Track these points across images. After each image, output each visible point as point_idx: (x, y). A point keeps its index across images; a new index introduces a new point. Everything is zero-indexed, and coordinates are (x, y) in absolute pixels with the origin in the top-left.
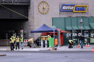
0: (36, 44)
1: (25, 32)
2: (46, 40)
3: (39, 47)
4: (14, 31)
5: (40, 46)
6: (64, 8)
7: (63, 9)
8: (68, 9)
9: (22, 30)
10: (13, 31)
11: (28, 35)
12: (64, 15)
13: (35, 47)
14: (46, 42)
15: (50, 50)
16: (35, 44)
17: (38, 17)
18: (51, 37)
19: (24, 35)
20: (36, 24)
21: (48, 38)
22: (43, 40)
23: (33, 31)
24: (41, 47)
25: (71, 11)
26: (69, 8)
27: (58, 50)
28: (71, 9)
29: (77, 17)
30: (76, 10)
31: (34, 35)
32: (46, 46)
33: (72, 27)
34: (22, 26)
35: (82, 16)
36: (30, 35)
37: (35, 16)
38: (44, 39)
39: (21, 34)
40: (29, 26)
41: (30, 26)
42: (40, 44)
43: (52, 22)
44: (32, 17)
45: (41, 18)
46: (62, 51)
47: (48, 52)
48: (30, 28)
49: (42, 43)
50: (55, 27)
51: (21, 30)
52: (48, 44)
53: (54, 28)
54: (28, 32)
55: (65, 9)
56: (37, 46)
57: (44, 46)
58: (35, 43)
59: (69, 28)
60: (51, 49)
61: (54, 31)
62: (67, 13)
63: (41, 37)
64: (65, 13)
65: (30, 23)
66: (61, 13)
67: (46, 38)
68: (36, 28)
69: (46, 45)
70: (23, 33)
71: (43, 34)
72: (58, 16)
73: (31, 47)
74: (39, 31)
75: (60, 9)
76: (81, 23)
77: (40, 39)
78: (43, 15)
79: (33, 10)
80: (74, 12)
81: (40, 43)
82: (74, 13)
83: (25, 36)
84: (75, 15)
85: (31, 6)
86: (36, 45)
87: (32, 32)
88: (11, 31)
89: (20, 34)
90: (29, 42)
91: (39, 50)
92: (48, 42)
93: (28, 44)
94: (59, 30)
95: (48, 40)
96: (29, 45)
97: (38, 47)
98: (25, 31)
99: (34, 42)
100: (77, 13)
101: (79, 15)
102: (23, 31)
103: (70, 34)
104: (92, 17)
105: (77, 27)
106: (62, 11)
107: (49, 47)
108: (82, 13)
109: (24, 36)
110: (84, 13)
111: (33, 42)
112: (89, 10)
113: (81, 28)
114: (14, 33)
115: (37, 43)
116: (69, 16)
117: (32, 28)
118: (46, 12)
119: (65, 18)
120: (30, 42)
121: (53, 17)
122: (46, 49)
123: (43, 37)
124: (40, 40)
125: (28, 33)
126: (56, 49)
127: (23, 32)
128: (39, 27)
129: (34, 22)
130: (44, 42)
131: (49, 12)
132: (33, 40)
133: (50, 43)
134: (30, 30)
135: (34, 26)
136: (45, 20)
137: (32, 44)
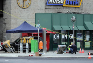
0: (14, 48)
2: (26, 42)
3: (18, 52)
6: (51, 0)
7: (50, 2)
8: (56, 3)
11: (3, 37)
12: (51, 11)
13: (12, 52)
14: (27, 46)
15: (32, 56)
16: (13, 48)
17: (16, 13)
18: (34, 39)
20: (13, 21)
21: (30, 40)
22: (23, 43)
23: (10, 30)
24: (20, 52)
26: (58, 2)
27: (43, 56)
28: (60, 3)
29: (68, 13)
30: (67, 3)
31: (10, 35)
32: (27, 51)
33: (62, 26)
35: (74, 12)
36: (5, 37)
37: (12, 11)
38: (24, 41)
40: (4, 24)
41: (5, 24)
42: (19, 49)
43: (34, 19)
44: (8, 11)
45: (20, 13)
46: (49, 57)
48: (5, 27)
49: (21, 47)
50: (39, 25)
52: (30, 48)
53: (38, 27)
54: (3, 32)
55: (53, 3)
56: (14, 50)
57: (24, 51)
58: (12, 47)
60: (34, 55)
62: (55, 7)
63: (21, 39)
64: (52, 7)
65: (5, 19)
66: (47, 7)
67: (27, 40)
68: (14, 27)
69: (27, 49)
71: (23, 35)
73: (6, 51)
74: (18, 30)
75: (46, 3)
76: (73, 21)
77: (19, 41)
78: (23, 9)
79: (10, 3)
80: (64, 6)
81: (19, 46)
82: (64, 8)
84: (65, 11)
86: (14, 49)
87: (8, 32)
90: (4, 45)
91: (17, 56)
92: (30, 45)
93: (2, 48)
95: (30, 42)
96: (4, 49)
97: (16, 51)
99: (11, 45)
100: (68, 8)
101: (70, 11)
103: (58, 36)
104: (87, 13)
105: (67, 26)
106: (48, 4)
107: (31, 52)
108: (74, 8)
110: (78, 8)
112: (84, 4)
116: (57, 11)
117: (7, 26)
118: (28, 5)
119: (52, 14)
120: (6, 45)
121: (37, 13)
122: (27, 54)
123: (23, 39)
124: (19, 43)
125: (2, 34)
126: (40, 55)
128: (18, 26)
129: (11, 18)
130: (24, 45)
131: (31, 6)
132: (10, 43)
133: (32, 47)
134: (5, 29)
135: (11, 24)
136: (25, 17)
137: (8, 47)
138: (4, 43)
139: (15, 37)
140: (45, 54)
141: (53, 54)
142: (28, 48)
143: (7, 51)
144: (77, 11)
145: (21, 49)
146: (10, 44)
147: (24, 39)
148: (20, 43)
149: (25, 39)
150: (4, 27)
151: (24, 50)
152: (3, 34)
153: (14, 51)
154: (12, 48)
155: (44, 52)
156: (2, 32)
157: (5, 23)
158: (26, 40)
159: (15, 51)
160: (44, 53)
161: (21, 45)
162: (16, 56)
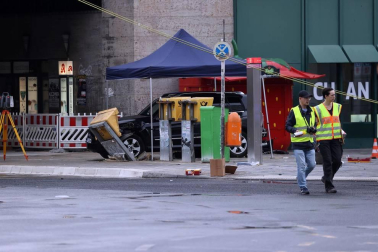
0: (134, 141)
1: (83, 72)
2: (184, 118)
3: (150, 158)
4: (27, 64)
5: (157, 150)
9: (69, 64)
10: (22, 66)
11: (100, 92)
13: (127, 158)
14: (186, 132)
15: (197, 173)
16: (130, 142)
19: (80, 86)
20: (141, 27)
21: (199, 108)
22: (171, 120)
24: (158, 159)
31: (130, 88)
32: (187, 151)
33: (346, 47)
34: (66, 37)
38: (176, 113)
39: (64, 85)
40: (105, 41)
41: (109, 38)
42: (157, 143)
43: (231, 20)
47: (188, 185)
48: (110, 52)
49: (165, 135)
51: (60, 63)
52: (197, 141)
56: (138, 149)
58: (127, 135)
59: (325, 53)
60: (205, 169)
61: (223, 67)
63: (163, 104)
65: (111, 21)
67: (188, 108)
68: (143, 53)
69: (188, 145)
70: (71, 80)
73: (105, 154)
74: (152, 68)
77: (156, 114)
81: (157, 134)
83: (83, 93)
86: (136, 145)
87: (113, 74)
88: (8, 64)
89: (55, 81)
90: (95, 129)
92: (196, 128)
93: (90, 141)
95: (198, 116)
96: (98, 145)
97: (145, 154)
98: (85, 67)
99: (124, 128)
102: (75, 68)
107: (202, 158)
109: (77, 95)
111: (117, 128)
114: (27, 76)
115: (140, 134)
117: (119, 48)
120: (103, 127)
122: (185, 166)
123: (171, 104)
124: (156, 121)
125: (98, 81)
127: (71, 73)
129: (132, 16)
130: (176, 130)
132: (119, 119)
133: (205, 135)
134: (112, 60)
135: (132, 40)
136: (191, 9)
137: (113, 138)
138: (96, 120)
140: (255, 168)
142: (189, 139)
143: (109, 151)
145: (162, 146)
146: (120, 126)
147: (177, 104)
148: (161, 122)
149: (179, 103)
150: (105, 52)
151: (173, 149)
152: (102, 83)
153: (135, 152)
154: (126, 142)
155: (254, 157)
156: (97, 75)
157: (111, 35)
158: (181, 108)
159: (142, 152)
160: (252, 160)
161: (163, 130)
162: (135, 173)
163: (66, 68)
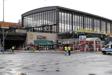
6: (38, 37)
10: (21, 45)
12: (38, 40)
13: (27, 51)
19: (24, 46)
20: (28, 42)
24: (29, 51)
25: (41, 38)
37: (28, 40)
41: (26, 43)
43: (34, 42)
47: (32, 52)
49: (30, 49)
59: (40, 44)
67: (31, 47)
68: (28, 44)
72: (36, 40)
75: (37, 38)
76: (44, 42)
78: (31, 39)
79: (28, 38)
84: (42, 40)
85: (27, 36)
94: (36, 45)
96: (25, 50)
101: (43, 40)
106: (38, 38)
112: (47, 38)
113: (44, 44)
115: (28, 49)
116: (40, 40)
122: (31, 51)
131: (33, 39)
138: (26, 48)
139: (29, 46)
140: (36, 51)
141: (38, 51)
144: (45, 40)
163: (23, 45)
